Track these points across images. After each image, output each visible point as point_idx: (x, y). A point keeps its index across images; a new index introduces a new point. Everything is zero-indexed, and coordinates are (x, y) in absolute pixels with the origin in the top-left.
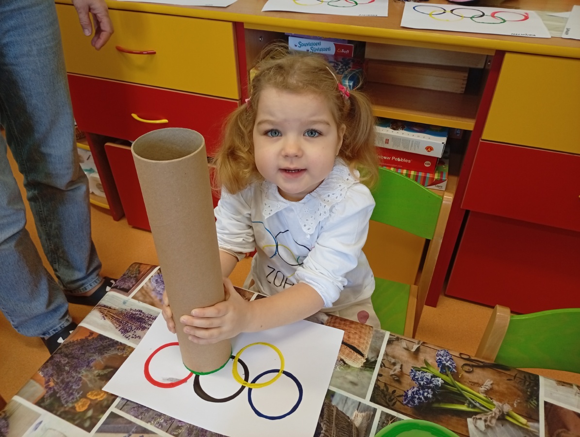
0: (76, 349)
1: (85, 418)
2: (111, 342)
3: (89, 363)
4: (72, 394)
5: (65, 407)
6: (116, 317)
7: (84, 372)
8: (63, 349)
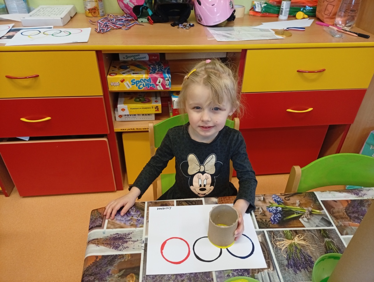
0: (94, 269)
2: (113, 257)
6: (105, 242)
7: (109, 279)
8: (86, 273)
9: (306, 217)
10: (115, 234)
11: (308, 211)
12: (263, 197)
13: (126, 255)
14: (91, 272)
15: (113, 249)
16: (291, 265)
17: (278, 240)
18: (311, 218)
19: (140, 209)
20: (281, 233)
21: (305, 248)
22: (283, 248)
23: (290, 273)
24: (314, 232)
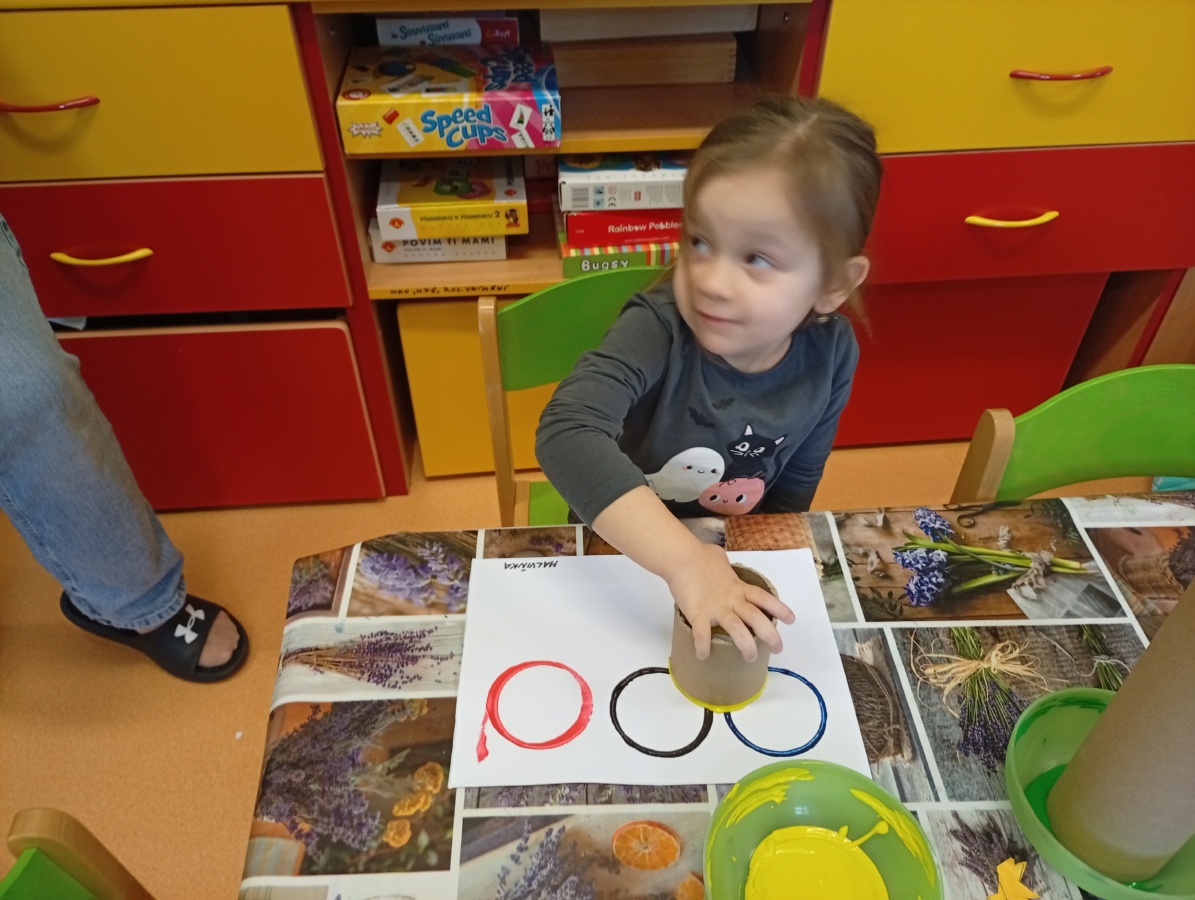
0: (305, 746)
1: (421, 851)
2: (370, 706)
3: (352, 759)
4: (361, 825)
5: (367, 852)
6: (342, 660)
7: (355, 780)
8: (279, 758)
9: (1031, 584)
10: (375, 632)
11: (1040, 564)
12: (882, 515)
13: (411, 701)
14: (297, 755)
15: (369, 681)
16: (975, 744)
17: (931, 659)
18: (1050, 588)
19: (460, 554)
20: (944, 638)
21: (1025, 688)
22: (949, 688)
23: (970, 771)
24: (1059, 634)
